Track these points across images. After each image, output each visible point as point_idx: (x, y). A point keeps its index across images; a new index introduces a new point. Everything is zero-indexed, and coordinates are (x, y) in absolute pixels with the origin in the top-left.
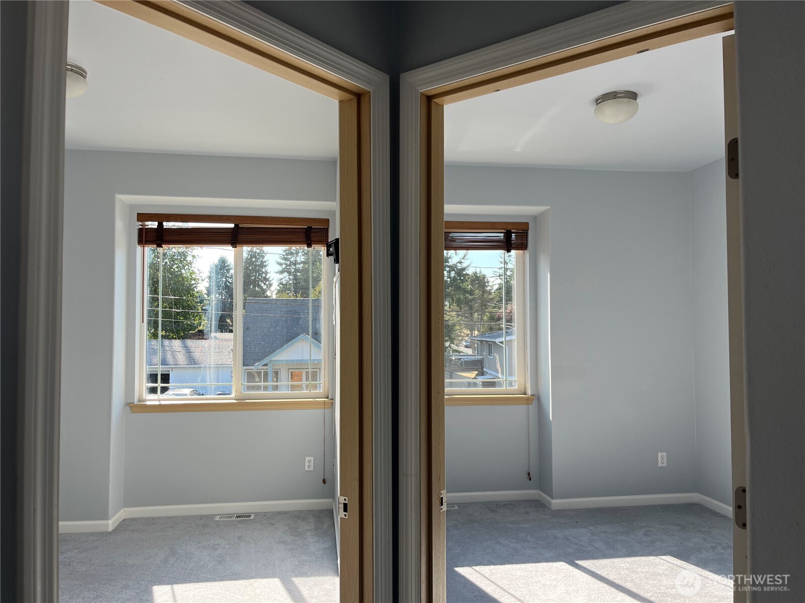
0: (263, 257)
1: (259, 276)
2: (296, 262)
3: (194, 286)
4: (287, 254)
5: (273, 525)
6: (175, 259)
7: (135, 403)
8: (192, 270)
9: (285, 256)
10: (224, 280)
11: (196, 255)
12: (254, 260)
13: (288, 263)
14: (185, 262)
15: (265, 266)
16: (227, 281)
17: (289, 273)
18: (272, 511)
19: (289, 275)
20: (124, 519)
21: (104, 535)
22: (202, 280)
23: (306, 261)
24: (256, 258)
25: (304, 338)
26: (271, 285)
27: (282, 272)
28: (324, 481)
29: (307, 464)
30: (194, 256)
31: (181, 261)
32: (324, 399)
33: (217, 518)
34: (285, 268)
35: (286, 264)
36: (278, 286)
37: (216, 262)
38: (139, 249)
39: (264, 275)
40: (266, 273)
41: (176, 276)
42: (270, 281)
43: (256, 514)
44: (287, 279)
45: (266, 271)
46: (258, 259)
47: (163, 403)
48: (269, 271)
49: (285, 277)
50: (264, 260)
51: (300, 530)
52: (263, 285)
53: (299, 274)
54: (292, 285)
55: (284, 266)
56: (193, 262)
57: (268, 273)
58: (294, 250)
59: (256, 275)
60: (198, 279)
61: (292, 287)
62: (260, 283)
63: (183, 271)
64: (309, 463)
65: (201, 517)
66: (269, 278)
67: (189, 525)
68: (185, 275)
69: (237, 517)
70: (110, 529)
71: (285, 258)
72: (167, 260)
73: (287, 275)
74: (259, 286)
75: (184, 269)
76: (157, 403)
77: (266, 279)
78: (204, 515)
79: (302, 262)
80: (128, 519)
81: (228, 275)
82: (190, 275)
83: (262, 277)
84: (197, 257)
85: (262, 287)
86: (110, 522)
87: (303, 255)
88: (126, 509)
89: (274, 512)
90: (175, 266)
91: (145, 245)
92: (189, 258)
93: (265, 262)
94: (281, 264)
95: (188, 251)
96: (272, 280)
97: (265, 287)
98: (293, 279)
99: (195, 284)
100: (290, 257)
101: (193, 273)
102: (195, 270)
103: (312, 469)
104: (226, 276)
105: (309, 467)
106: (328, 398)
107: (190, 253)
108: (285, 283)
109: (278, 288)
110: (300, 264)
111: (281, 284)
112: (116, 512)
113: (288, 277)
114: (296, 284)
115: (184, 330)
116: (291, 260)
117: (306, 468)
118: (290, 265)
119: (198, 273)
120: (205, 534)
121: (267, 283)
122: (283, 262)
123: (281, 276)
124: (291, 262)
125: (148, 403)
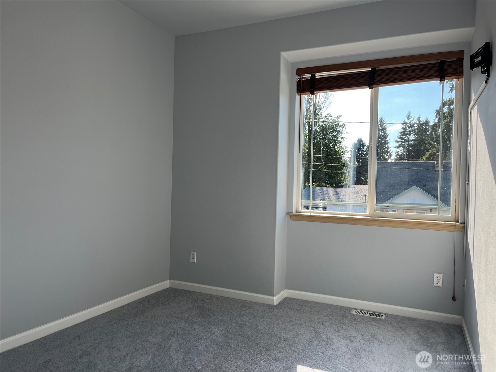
0: (386, 138)
1: (383, 150)
2: (408, 140)
3: (342, 156)
4: (403, 135)
5: (404, 330)
6: (331, 140)
7: (293, 213)
8: (341, 147)
9: (401, 136)
10: (360, 153)
11: (343, 137)
12: (380, 139)
13: (403, 141)
14: (337, 141)
15: (387, 143)
16: (362, 153)
17: (404, 148)
18: (401, 315)
19: (404, 149)
20: (286, 298)
21: (271, 307)
22: (347, 152)
23: (416, 139)
24: (381, 138)
25: (415, 188)
26: (391, 156)
27: (398, 147)
28: (454, 299)
29: (435, 280)
30: (342, 138)
31: (335, 141)
32: (454, 223)
33: (353, 312)
34: (401, 145)
35: (402, 142)
36: (396, 156)
37: (356, 142)
38: (298, 97)
39: (386, 149)
40: (388, 148)
41: (332, 150)
42: (391, 153)
43: (387, 315)
44: (402, 151)
45: (388, 147)
46: (383, 139)
47: (312, 214)
48: (390, 147)
49: (401, 150)
50: (386, 140)
51: (431, 341)
52: (385, 156)
53: (410, 148)
54: (406, 155)
55: (400, 143)
56: (341, 141)
57: (389, 148)
58: (407, 132)
59: (381, 150)
60: (345, 152)
61: (406, 157)
62: (384, 155)
63: (336, 147)
64: (438, 280)
65: (341, 308)
66: (390, 151)
67: (331, 313)
68: (337, 150)
69: (370, 314)
70: (275, 304)
71: (401, 138)
72: (327, 141)
73: (402, 149)
74: (383, 156)
75: (336, 146)
76: (309, 214)
77: (388, 152)
78: (343, 307)
79: (413, 140)
80: (288, 298)
81: (363, 150)
82: (340, 150)
83: (385, 150)
84: (344, 138)
85: (385, 157)
86: (275, 298)
87: (414, 135)
88: (287, 290)
89: (403, 317)
90: (331, 144)
91: (302, 93)
92: (340, 139)
93: (387, 141)
94: (398, 142)
95: (339, 135)
96: (392, 152)
97: (387, 157)
98: (406, 151)
99: (342, 155)
100: (404, 137)
101: (342, 148)
102: (343, 146)
103: (440, 285)
104: (362, 151)
105: (438, 282)
106: (458, 222)
107: (340, 136)
108: (400, 154)
109: (396, 158)
110: (411, 141)
111: (398, 155)
112: (280, 291)
113: (403, 150)
114: (409, 155)
115: (336, 183)
116: (405, 138)
117: (435, 284)
118: (404, 142)
119: (345, 148)
120: (343, 324)
121: (388, 154)
122: (400, 140)
123: (398, 150)
124: (405, 140)
125: (302, 214)
